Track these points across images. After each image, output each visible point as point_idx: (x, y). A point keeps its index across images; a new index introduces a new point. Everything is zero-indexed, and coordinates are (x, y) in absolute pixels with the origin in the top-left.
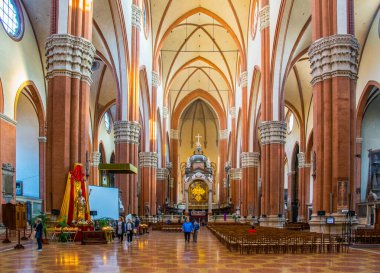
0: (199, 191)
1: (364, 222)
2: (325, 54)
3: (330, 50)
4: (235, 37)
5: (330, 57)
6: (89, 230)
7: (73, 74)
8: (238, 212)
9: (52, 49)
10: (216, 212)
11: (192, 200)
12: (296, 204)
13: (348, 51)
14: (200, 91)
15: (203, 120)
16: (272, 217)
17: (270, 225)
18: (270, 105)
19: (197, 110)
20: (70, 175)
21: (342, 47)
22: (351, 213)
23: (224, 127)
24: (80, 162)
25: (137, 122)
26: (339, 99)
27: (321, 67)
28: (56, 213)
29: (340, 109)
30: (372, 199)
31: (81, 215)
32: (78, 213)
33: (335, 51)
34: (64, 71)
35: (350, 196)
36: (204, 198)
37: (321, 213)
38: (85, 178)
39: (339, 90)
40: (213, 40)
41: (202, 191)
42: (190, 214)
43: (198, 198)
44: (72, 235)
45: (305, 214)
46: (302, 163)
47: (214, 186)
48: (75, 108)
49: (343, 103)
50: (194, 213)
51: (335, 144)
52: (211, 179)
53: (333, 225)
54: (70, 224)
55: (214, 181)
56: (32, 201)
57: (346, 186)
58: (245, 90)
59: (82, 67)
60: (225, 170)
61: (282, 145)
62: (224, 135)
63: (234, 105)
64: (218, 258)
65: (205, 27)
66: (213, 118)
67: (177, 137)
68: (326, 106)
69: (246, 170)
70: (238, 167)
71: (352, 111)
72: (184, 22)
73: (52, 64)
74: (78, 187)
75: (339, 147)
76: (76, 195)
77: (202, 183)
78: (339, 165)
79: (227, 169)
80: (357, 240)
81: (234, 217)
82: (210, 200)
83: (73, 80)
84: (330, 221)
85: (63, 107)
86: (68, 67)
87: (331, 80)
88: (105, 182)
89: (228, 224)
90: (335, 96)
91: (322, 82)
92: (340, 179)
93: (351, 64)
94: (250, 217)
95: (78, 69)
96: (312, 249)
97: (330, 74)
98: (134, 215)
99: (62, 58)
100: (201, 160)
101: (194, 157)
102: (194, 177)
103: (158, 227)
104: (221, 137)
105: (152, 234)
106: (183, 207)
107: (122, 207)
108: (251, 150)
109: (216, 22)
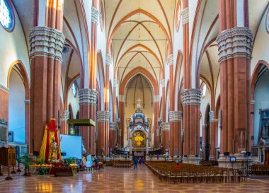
0: (139, 139)
1: (257, 160)
2: (228, 41)
3: (232, 38)
4: (164, 29)
5: (232, 43)
6: (60, 166)
7: (49, 55)
8: (167, 153)
9: (34, 37)
10: (151, 153)
11: (135, 145)
12: (208, 147)
13: (245, 39)
14: (139, 68)
15: (142, 88)
16: (191, 157)
17: (190, 162)
18: (190, 77)
19: (138, 81)
20: (46, 127)
21: (240, 36)
22: (248, 154)
23: (157, 93)
24: (54, 117)
25: (95, 90)
26: (239, 73)
27: (226, 50)
28: (37, 154)
29: (239, 80)
30: (262, 144)
31: (55, 155)
32: (52, 154)
33: (236, 39)
34: (42, 53)
35: (247, 141)
36: (143, 143)
37: (226, 154)
38: (57, 128)
39: (238, 66)
40: (149, 32)
41: (141, 139)
42: (133, 155)
43: (139, 144)
44: (48, 170)
45: (215, 154)
46: (212, 119)
47: (150, 135)
48: (51, 79)
49: (241, 75)
50: (136, 154)
51: (236, 104)
52: (148, 130)
53: (235, 162)
54: (46, 162)
55: (150, 131)
56: (20, 146)
57: (244, 134)
58: (171, 67)
59: (55, 50)
60: (158, 124)
61: (198, 106)
62: (157, 99)
63: (164, 78)
64: (153, 186)
65: (143, 23)
66: (149, 87)
67: (124, 101)
68: (229, 77)
69: (172, 124)
70: (167, 121)
71: (248, 81)
72: (128, 19)
73: (34, 48)
74: (52, 135)
75: (238, 107)
76: (51, 141)
77: (142, 133)
78: (239, 120)
79: (159, 123)
80: (252, 173)
81: (164, 157)
82: (147, 145)
83: (49, 60)
84: (233, 159)
85: (42, 79)
86: (46, 50)
87: (233, 59)
88: (72, 132)
89: (160, 162)
90: (236, 70)
91: (226, 61)
92: (240, 129)
93: (247, 48)
94: (175, 157)
95: (52, 51)
96: (220, 179)
97: (232, 55)
98: (93, 156)
99: (41, 44)
100: (141, 116)
101: (135, 115)
102: (135, 129)
103: (110, 164)
104: (155, 101)
105: (106, 169)
106: (128, 150)
107: (84, 149)
108: (176, 109)
109: (151, 20)
